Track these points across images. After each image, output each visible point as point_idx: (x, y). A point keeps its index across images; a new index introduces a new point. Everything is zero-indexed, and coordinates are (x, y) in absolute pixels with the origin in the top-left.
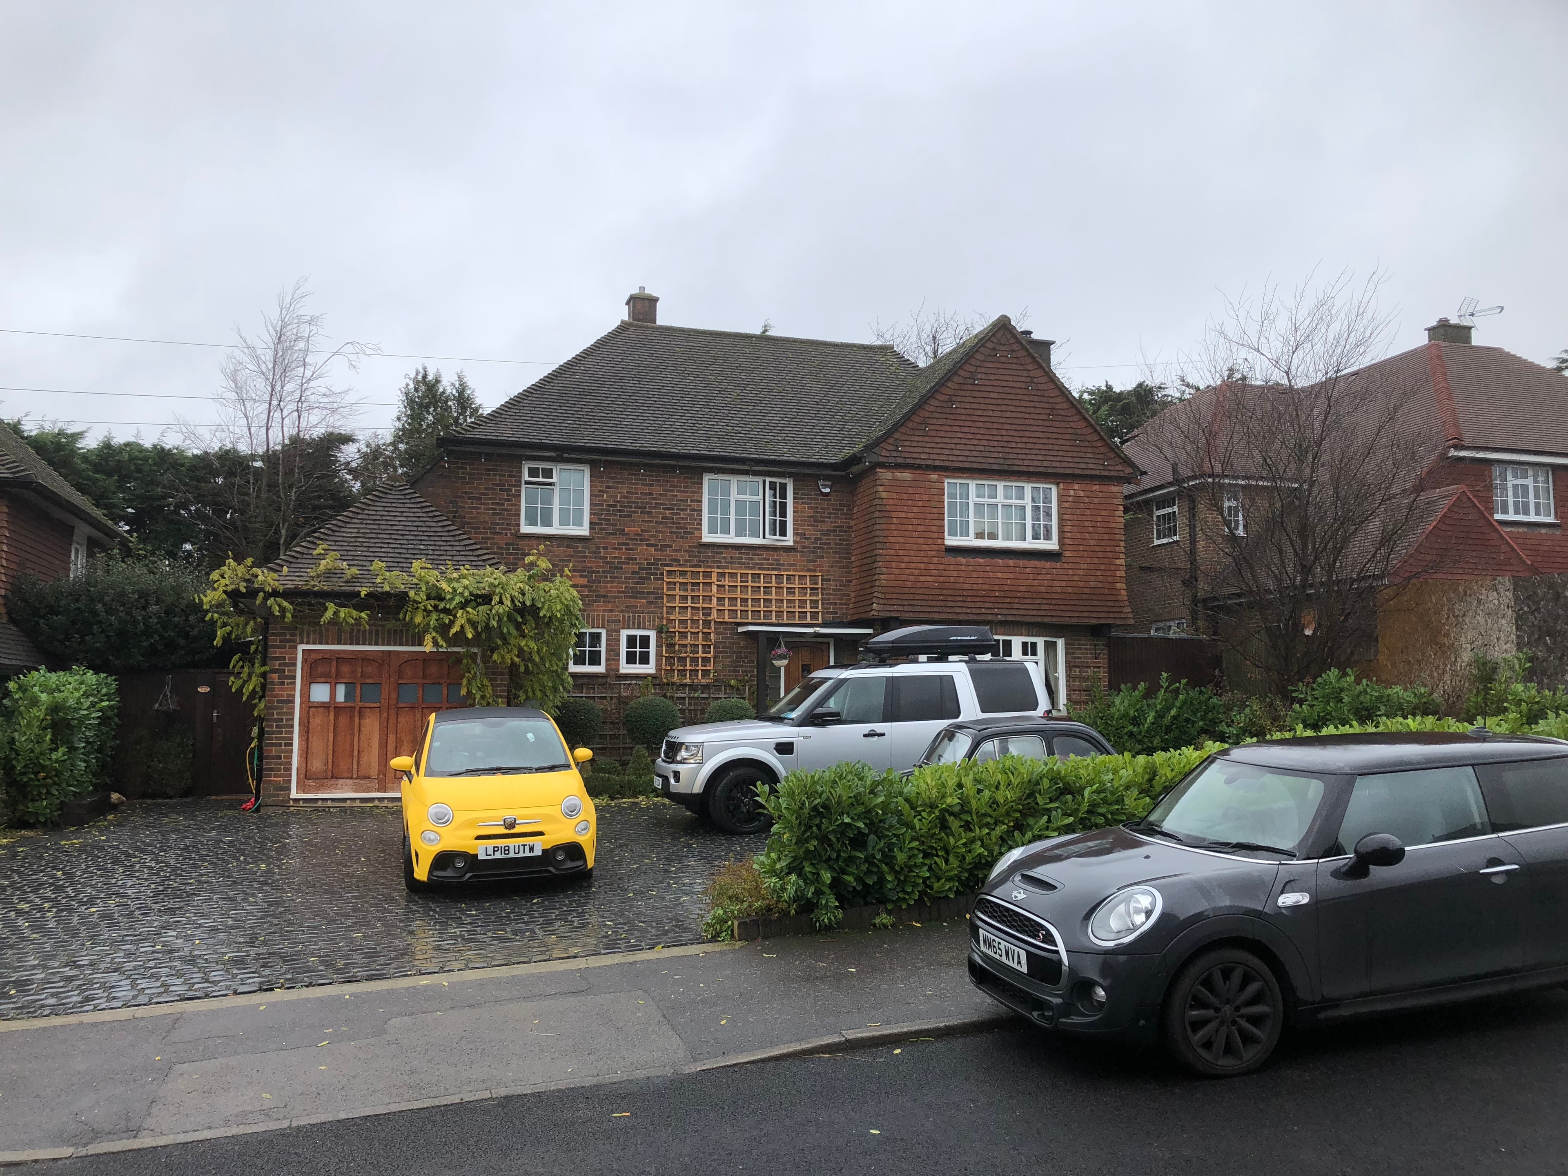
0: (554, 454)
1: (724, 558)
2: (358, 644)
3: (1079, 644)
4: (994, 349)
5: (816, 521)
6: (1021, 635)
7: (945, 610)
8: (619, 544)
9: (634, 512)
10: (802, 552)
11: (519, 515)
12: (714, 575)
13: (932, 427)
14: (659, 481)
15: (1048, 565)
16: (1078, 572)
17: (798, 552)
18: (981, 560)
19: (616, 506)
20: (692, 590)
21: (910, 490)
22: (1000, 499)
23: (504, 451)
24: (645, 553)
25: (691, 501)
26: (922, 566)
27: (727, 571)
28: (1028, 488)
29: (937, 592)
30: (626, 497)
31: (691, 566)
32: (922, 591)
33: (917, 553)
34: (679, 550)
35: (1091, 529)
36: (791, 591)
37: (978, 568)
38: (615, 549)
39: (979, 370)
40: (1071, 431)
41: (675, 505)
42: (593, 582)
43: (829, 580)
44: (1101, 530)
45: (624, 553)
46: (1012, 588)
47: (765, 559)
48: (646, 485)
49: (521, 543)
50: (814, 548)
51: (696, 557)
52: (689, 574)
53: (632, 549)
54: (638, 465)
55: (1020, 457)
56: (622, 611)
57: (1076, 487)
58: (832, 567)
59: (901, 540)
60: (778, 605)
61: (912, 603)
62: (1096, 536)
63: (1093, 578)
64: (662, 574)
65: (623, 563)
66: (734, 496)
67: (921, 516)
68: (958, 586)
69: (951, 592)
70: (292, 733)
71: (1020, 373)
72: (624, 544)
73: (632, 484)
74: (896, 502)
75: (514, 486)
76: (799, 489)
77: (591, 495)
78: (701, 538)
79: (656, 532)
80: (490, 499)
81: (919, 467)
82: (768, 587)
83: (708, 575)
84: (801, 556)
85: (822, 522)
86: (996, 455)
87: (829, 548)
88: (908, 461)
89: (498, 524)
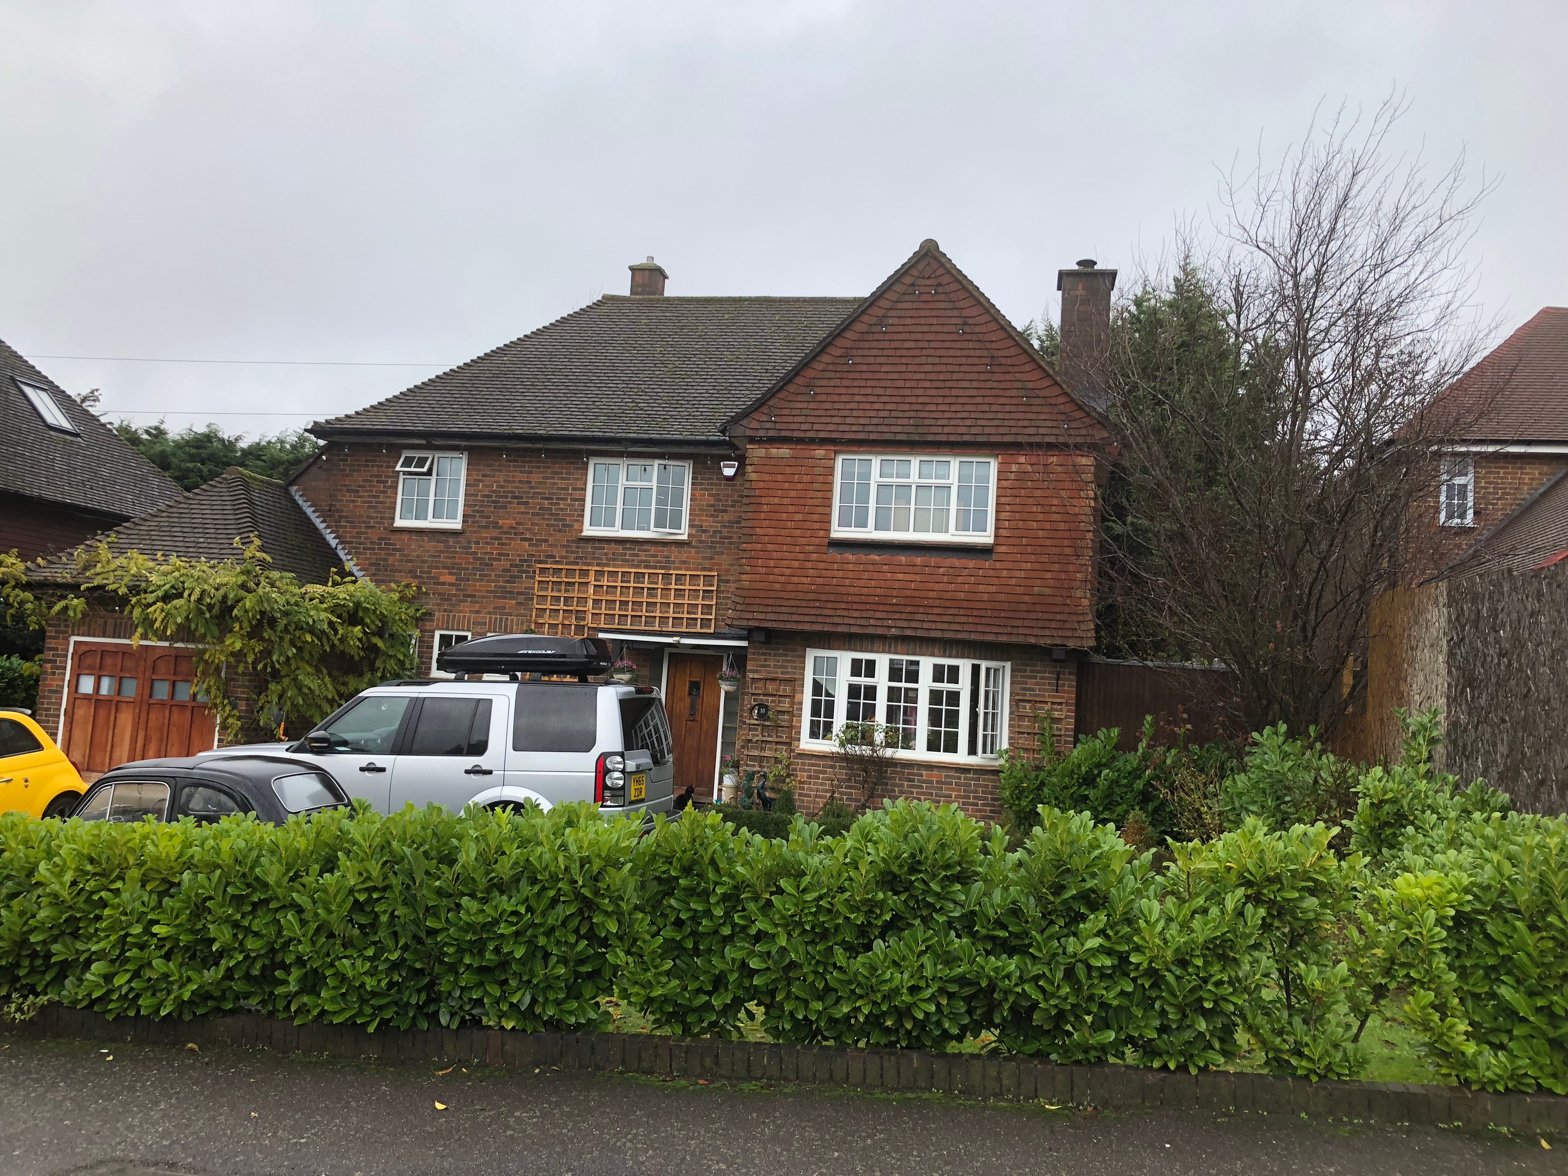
0: (424, 442)
1: (606, 554)
2: (119, 637)
3: (1032, 671)
4: (913, 285)
5: (716, 511)
6: (933, 655)
7: (820, 619)
8: (491, 538)
9: (510, 503)
10: (697, 547)
11: (395, 508)
12: (592, 574)
13: (818, 390)
14: (539, 467)
15: (971, 564)
16: (1018, 574)
17: (693, 547)
18: (877, 558)
19: (491, 496)
20: (566, 591)
21: (788, 470)
22: (914, 478)
23: (368, 440)
24: (519, 548)
25: (573, 489)
26: (796, 564)
27: (606, 569)
28: (955, 463)
29: (812, 596)
30: (502, 487)
31: (567, 564)
32: (793, 595)
33: (792, 548)
34: (556, 546)
35: (1041, 517)
36: (679, 593)
37: (871, 567)
38: (487, 543)
39: (891, 313)
40: (1018, 385)
41: (555, 494)
42: (462, 580)
43: (728, 581)
44: (1055, 517)
45: (496, 549)
46: (916, 594)
47: (652, 556)
48: (525, 472)
49: (394, 537)
50: (712, 542)
51: (573, 552)
52: (564, 572)
53: (504, 544)
54: (499, 450)
55: (939, 422)
56: (489, 613)
57: (1022, 459)
58: (733, 565)
59: (772, 531)
60: (664, 609)
61: (778, 609)
62: (1048, 526)
63: (1038, 582)
64: (534, 572)
65: (495, 559)
66: (622, 482)
67: (802, 501)
68: (843, 590)
69: (832, 598)
70: (58, 722)
71: (950, 313)
72: (496, 538)
73: (509, 471)
74: (766, 485)
75: (390, 477)
76: (700, 473)
77: (467, 485)
78: (581, 531)
79: (532, 524)
80: (367, 491)
81: (800, 441)
82: (654, 589)
83: (584, 573)
84: (697, 553)
85: (725, 511)
86: (905, 422)
87: (731, 543)
88: (783, 434)
89: (372, 518)
